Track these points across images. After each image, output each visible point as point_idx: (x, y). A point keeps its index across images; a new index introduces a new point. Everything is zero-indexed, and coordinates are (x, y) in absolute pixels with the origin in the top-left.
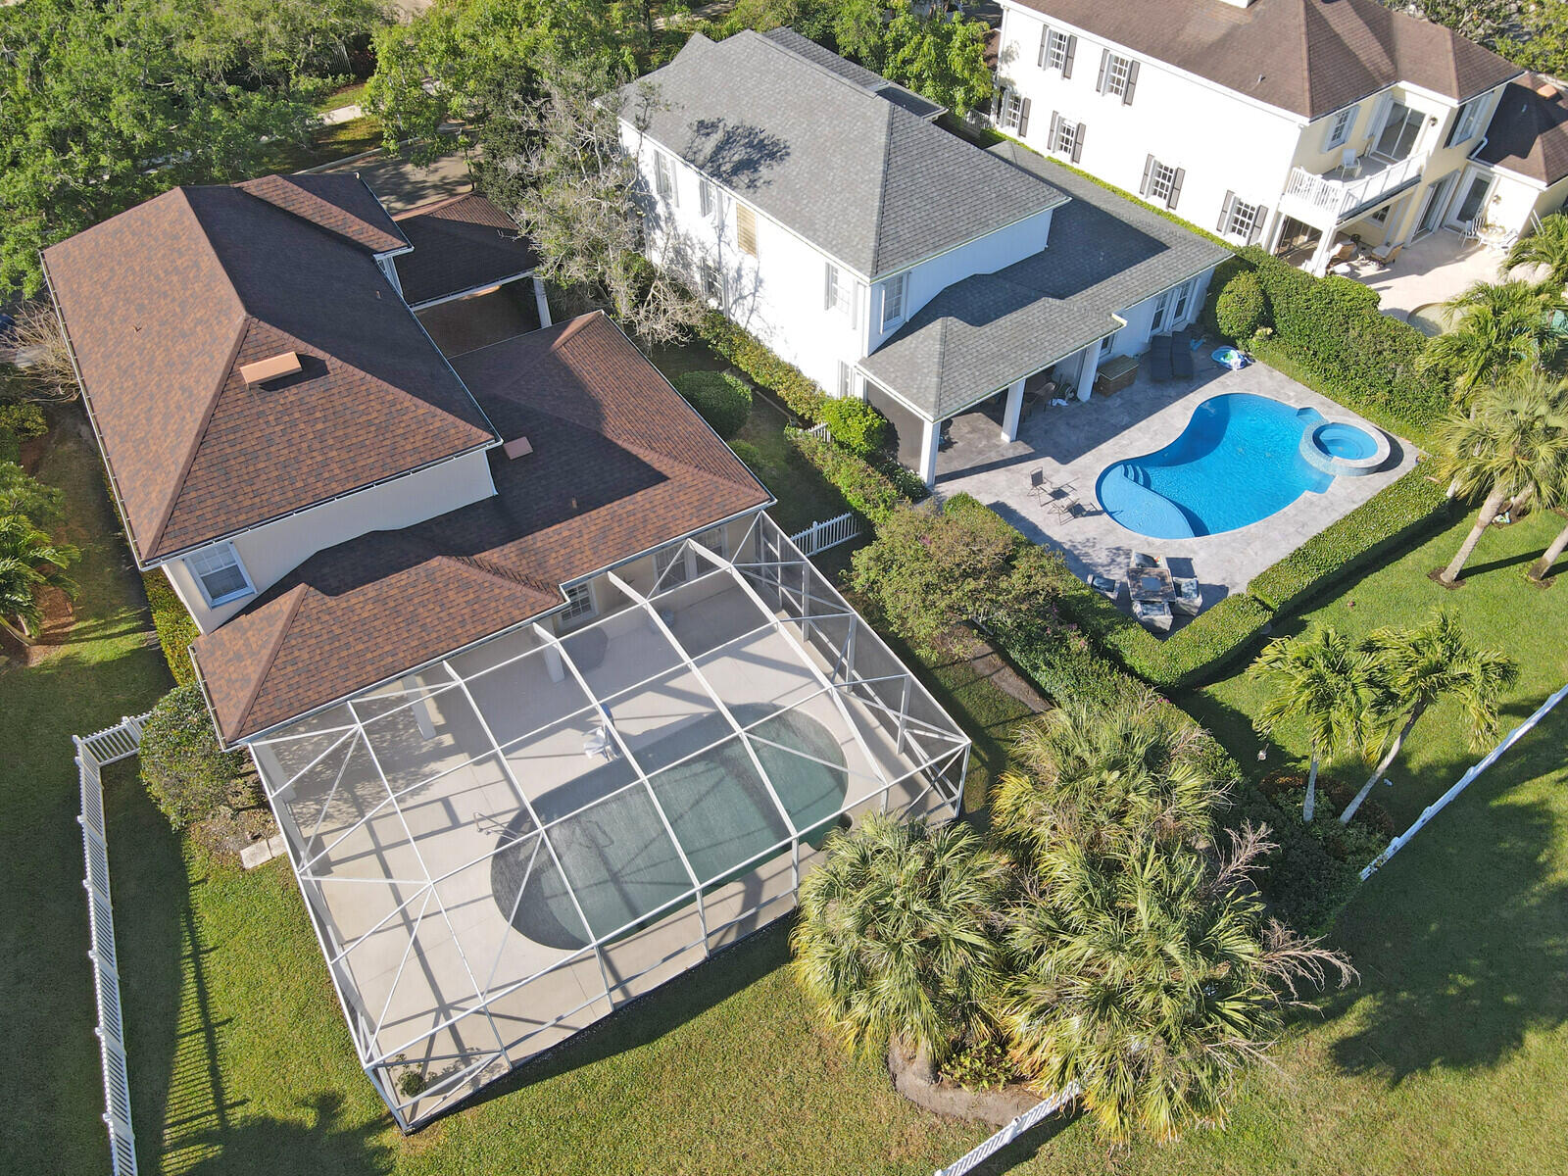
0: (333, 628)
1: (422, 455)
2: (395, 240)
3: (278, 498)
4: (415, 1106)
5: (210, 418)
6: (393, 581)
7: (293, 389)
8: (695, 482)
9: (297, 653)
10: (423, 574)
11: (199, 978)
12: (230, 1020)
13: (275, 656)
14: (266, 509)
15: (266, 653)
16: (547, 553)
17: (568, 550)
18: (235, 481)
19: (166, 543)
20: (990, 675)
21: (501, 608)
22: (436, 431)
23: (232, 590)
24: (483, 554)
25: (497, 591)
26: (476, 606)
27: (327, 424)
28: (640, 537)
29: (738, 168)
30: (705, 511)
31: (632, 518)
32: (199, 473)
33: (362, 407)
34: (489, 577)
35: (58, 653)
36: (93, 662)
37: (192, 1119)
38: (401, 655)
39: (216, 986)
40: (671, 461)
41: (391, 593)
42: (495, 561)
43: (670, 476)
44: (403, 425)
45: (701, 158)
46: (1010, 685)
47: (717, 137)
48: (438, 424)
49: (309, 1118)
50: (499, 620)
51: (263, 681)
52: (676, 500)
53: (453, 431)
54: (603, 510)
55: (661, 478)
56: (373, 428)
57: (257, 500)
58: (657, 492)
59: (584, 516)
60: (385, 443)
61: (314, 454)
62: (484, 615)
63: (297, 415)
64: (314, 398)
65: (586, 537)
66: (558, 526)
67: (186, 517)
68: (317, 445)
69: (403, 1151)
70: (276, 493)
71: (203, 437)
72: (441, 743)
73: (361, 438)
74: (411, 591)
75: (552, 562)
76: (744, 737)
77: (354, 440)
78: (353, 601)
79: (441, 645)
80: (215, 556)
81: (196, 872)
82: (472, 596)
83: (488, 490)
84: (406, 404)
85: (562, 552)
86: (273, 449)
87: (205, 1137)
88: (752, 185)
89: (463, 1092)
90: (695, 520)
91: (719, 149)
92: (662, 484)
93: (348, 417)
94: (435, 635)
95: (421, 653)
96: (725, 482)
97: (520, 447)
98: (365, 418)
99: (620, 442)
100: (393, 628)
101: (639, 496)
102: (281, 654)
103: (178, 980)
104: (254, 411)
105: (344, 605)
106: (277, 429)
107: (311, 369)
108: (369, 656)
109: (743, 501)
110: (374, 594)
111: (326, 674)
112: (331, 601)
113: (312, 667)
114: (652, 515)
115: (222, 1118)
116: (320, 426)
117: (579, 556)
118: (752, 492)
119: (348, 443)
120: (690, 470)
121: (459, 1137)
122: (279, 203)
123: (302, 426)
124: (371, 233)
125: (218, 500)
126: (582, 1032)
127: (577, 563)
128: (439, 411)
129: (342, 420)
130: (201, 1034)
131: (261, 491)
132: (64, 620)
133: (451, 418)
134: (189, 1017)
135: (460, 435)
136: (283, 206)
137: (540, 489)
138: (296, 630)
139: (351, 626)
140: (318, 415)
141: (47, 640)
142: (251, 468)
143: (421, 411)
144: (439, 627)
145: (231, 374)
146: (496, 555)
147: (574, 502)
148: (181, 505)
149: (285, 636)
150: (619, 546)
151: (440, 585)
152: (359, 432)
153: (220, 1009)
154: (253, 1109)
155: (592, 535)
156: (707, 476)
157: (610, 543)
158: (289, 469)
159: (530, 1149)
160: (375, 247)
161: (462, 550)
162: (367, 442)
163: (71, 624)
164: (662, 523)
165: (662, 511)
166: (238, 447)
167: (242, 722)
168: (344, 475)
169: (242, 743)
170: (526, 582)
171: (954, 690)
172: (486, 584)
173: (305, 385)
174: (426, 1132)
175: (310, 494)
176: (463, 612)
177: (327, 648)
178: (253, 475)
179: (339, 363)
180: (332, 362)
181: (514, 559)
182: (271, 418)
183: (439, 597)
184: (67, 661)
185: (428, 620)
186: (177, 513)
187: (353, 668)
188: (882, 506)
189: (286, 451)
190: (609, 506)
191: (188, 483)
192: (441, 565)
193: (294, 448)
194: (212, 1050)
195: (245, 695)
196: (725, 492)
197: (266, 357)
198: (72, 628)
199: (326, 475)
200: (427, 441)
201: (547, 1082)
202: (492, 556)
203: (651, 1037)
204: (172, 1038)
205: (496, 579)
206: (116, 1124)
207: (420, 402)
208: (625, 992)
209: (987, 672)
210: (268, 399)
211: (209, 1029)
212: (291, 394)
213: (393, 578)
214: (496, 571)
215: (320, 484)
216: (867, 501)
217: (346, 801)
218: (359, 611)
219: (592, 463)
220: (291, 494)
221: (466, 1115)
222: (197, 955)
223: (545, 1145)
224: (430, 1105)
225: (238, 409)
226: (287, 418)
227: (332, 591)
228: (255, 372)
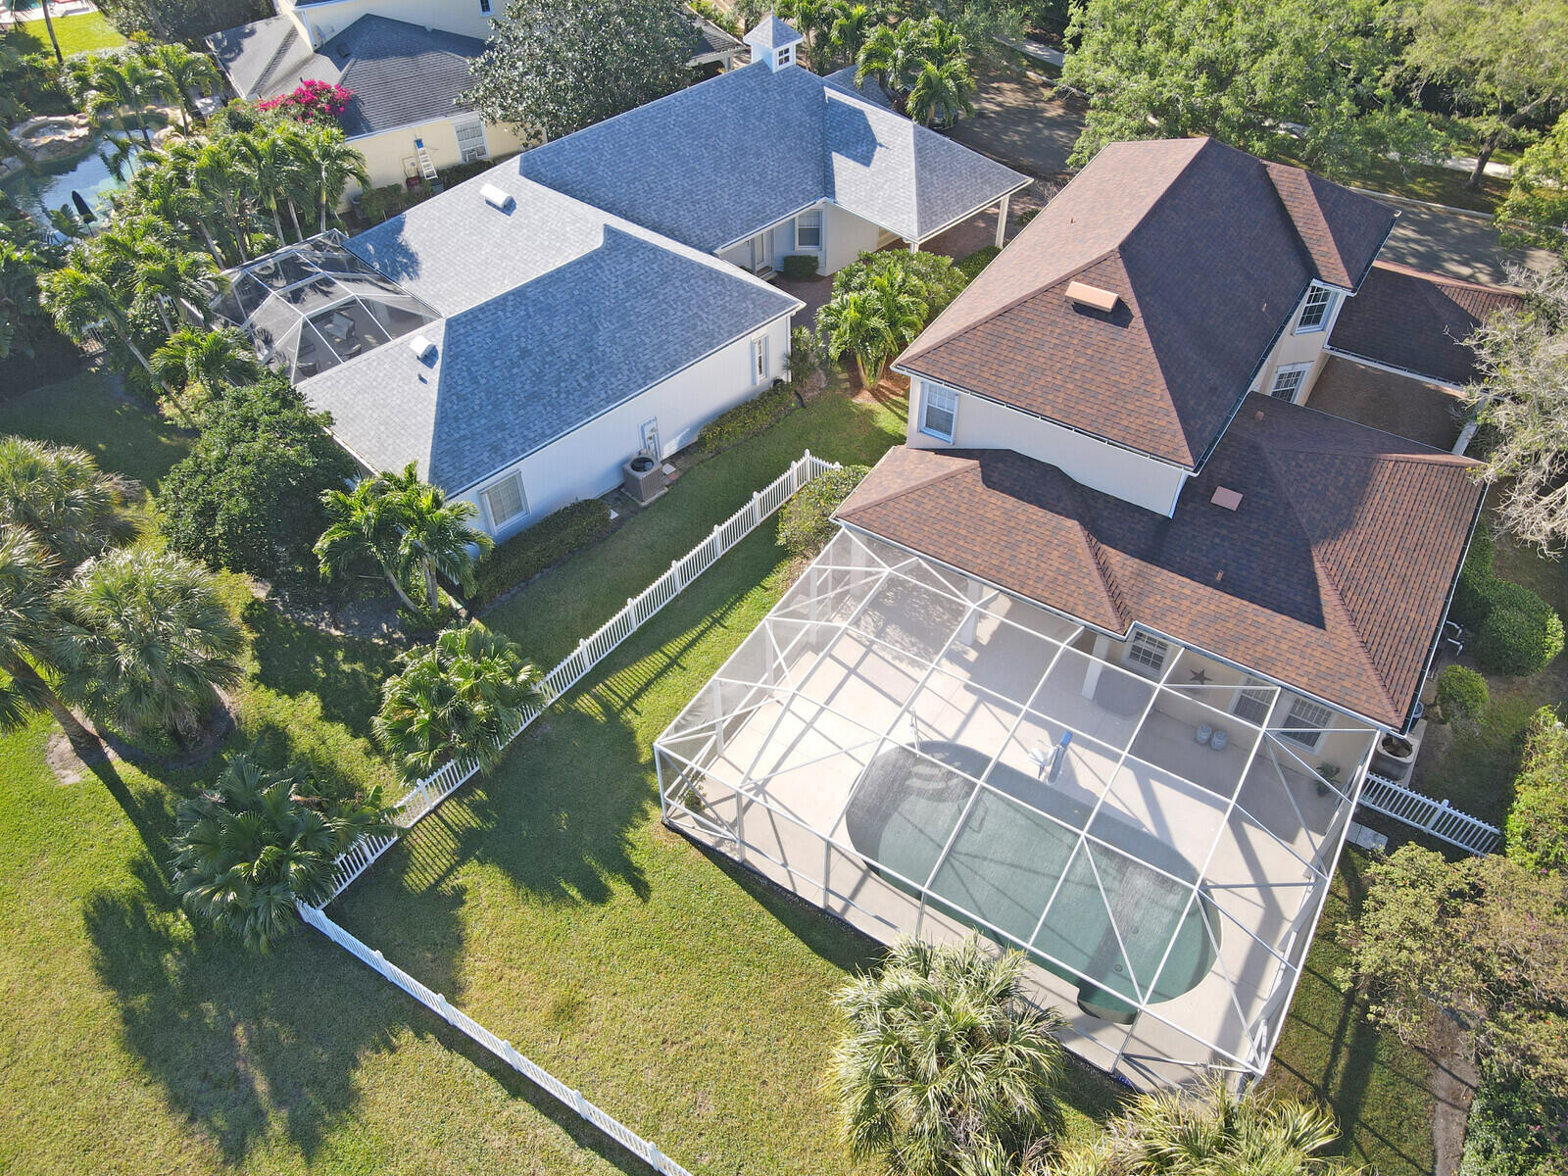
0: (964, 505)
1: (1128, 436)
2: (1347, 278)
3: (1006, 387)
4: (685, 815)
5: (1022, 303)
6: (1031, 510)
7: (1092, 322)
8: (1345, 653)
9: (925, 501)
10: (1053, 524)
11: (703, 633)
12: (685, 669)
13: (913, 490)
14: (992, 389)
15: (913, 483)
16: (1156, 591)
17: (1173, 604)
18: (994, 355)
19: (918, 363)
20: (1440, 1099)
21: (1075, 595)
22: (1156, 427)
23: (941, 431)
24: (1111, 549)
25: (1086, 581)
26: (1061, 578)
27: (1088, 363)
28: (1241, 648)
30: (1323, 682)
31: (1253, 629)
32: (979, 333)
33: (1124, 369)
34: (1093, 567)
35: (876, 406)
36: (878, 425)
37: (615, 693)
38: (979, 561)
39: (702, 646)
40: (1345, 618)
41: (1020, 516)
42: (1113, 561)
43: (1328, 628)
44: (1138, 404)
46: (1447, 1130)
48: (1163, 423)
50: (1063, 601)
51: (890, 499)
52: (1309, 651)
53: (1168, 437)
54: (1237, 602)
55: (1319, 622)
56: (1114, 390)
57: (994, 378)
58: (1300, 630)
59: (1215, 591)
60: (1111, 406)
61: (1059, 377)
62: (1059, 588)
63: (1075, 342)
64: (1099, 338)
65: (1199, 608)
66: (1188, 581)
67: (944, 355)
68: (1065, 372)
69: (650, 827)
70: (1009, 383)
71: (1005, 312)
72: (966, 653)
73: (1099, 390)
74: (1033, 527)
75: (1152, 601)
77: (1093, 388)
78: (993, 500)
79: (1009, 579)
80: (947, 398)
81: (768, 582)
82: (1066, 568)
83: (1166, 507)
84: (1157, 391)
85: (1168, 601)
86: (1038, 353)
87: (607, 707)
89: (709, 841)
90: (1305, 680)
92: (1313, 628)
93: (1105, 369)
94: (1013, 569)
95: (992, 572)
96: (1374, 678)
97: (1227, 498)
98: (1117, 378)
99: (1317, 565)
100: (995, 539)
101: (1280, 618)
102: (918, 492)
103: (694, 624)
104: (1052, 318)
105: (984, 497)
106: (1054, 341)
107: (1119, 315)
108: (961, 543)
109: (1371, 707)
110: (1010, 507)
111: (926, 528)
112: (980, 487)
113: (924, 517)
114: (1273, 642)
115: (623, 708)
116: (1082, 360)
117: (1176, 616)
118: (1390, 708)
119: (1087, 386)
120: (1354, 639)
121: (676, 857)
122: (1283, 194)
123: (1071, 351)
124: (1332, 261)
125: (972, 360)
126: (797, 896)
127: (1168, 619)
128: (1175, 414)
129: (1099, 367)
130: (668, 660)
131: (1001, 375)
132: (898, 390)
133: (1178, 426)
134: (673, 648)
135: (1170, 444)
136: (1284, 198)
137: (1208, 542)
138: (942, 486)
139: (973, 514)
140: (1089, 352)
141: (877, 394)
142: (1011, 355)
143: (1161, 404)
144: (1021, 567)
145: (1064, 282)
146: (1118, 558)
147: (1220, 575)
148: (949, 346)
149: (932, 484)
150: (1216, 639)
151: (1056, 541)
152: (1103, 385)
153: (687, 661)
154: (636, 722)
155: (1206, 611)
156: (1363, 658)
157: (1212, 630)
158: (1032, 374)
159: (691, 911)
160: (1323, 273)
161: (1099, 533)
162: (1100, 397)
163: (897, 395)
164: (1274, 655)
165: (1285, 647)
166: (1017, 335)
167: (855, 512)
168: (1062, 407)
169: (842, 522)
170: (1114, 594)
171: (1381, 1063)
172: (1085, 570)
173: (1102, 325)
174: (670, 833)
175: (1028, 401)
176: (1049, 573)
177: (945, 514)
178: (1008, 360)
179: (1142, 325)
180: (1138, 321)
181: (1127, 573)
182: (1058, 331)
183: (1045, 548)
184: (870, 414)
185: (1021, 556)
186: (942, 349)
187: (944, 541)
188: (1536, 854)
189: (1043, 360)
190: (1246, 603)
191: (967, 335)
192: (1072, 529)
193: (1050, 363)
194: (661, 673)
195: (875, 497)
196: (1363, 685)
197: (1098, 286)
198: (894, 398)
199: (1051, 397)
200: (1142, 429)
201: (744, 893)
202: (1115, 557)
203: (819, 949)
204: (657, 647)
205: (1096, 573)
206: (585, 651)
207: (1168, 396)
208: (845, 909)
209: (1442, 1094)
210: (1069, 317)
211: (674, 662)
212: (1087, 324)
213: (1033, 509)
214: (1104, 570)
215: (1040, 400)
216: (1526, 835)
217: (876, 627)
218: (988, 509)
219: (1273, 560)
220: (1016, 391)
221: (694, 852)
222: (717, 621)
223: (699, 919)
224: (687, 824)
225: (1044, 309)
226: (1067, 339)
227: (988, 482)
228: (1079, 291)
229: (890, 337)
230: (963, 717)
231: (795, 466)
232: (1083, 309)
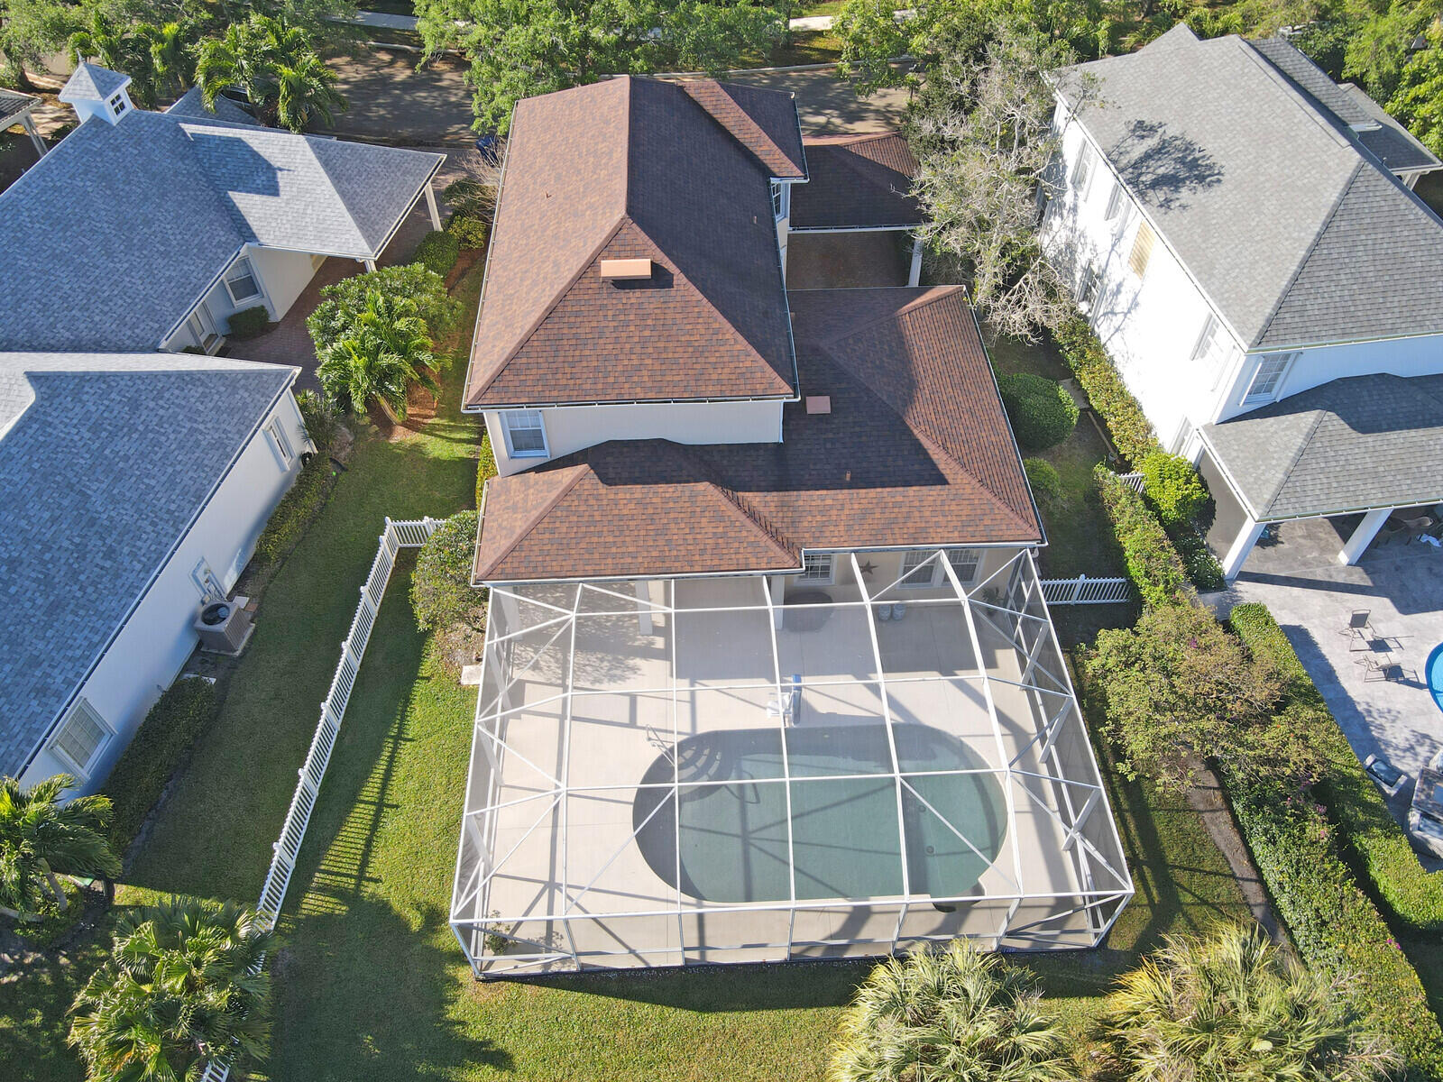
0: (596, 513)
1: (724, 388)
2: (795, 168)
3: (588, 387)
4: (491, 962)
5: (562, 298)
6: (661, 490)
7: (638, 293)
8: (972, 497)
9: (557, 525)
10: (687, 494)
11: (392, 759)
12: (397, 807)
13: (540, 520)
14: (575, 393)
15: (535, 514)
16: (804, 514)
17: (824, 519)
18: (561, 359)
19: (489, 395)
20: (1203, 812)
21: (742, 550)
22: (744, 370)
23: (532, 448)
24: (747, 494)
25: (744, 534)
26: (720, 541)
27: (654, 333)
28: (896, 531)
29: (1157, 183)
30: (969, 529)
31: (896, 510)
32: (536, 344)
33: (689, 327)
34: (743, 517)
35: (417, 437)
36: (431, 456)
37: (338, 874)
38: (640, 560)
39: (400, 772)
40: (958, 467)
41: (654, 500)
42: (755, 504)
43: (950, 481)
44: (717, 354)
45: (1124, 161)
46: (1220, 832)
47: (1151, 142)
48: (748, 364)
49: (416, 922)
50: (735, 562)
51: (522, 539)
52: (947, 508)
53: (759, 375)
54: (872, 492)
55: (941, 480)
56: (690, 349)
57: (572, 382)
58: (931, 493)
59: (851, 491)
60: (695, 366)
61: (633, 357)
62: (725, 551)
63: (632, 317)
64: (652, 306)
65: (847, 512)
66: (824, 492)
67: (511, 378)
68: (638, 349)
69: (468, 992)
70: (589, 381)
71: (551, 312)
72: (653, 644)
73: (676, 355)
74: (671, 505)
75: (805, 524)
76: (898, 781)
77: (670, 355)
78: (621, 496)
79: (676, 564)
80: (525, 418)
81: (425, 670)
82: (721, 530)
83: (774, 434)
84: (727, 336)
85: (819, 518)
86: (601, 341)
87: (339, 893)
88: (1166, 204)
89: (535, 969)
90: (956, 534)
91: (1148, 156)
92: (939, 487)
93: (674, 333)
94: (675, 553)
95: (657, 565)
96: (1003, 507)
97: (819, 405)
98: (688, 338)
99: (916, 432)
100: (643, 533)
101: (912, 491)
102: (546, 520)
103: (378, 755)
104: (599, 302)
105: (612, 496)
106: (612, 324)
107: (659, 278)
108: (614, 550)
109: (1013, 532)
110: (639, 496)
111: (573, 552)
112: (603, 489)
113: (565, 541)
114: (917, 514)
115: (358, 885)
116: (647, 333)
117: (832, 528)
118: (1026, 526)
119: (664, 356)
120: (973, 482)
121: (514, 1006)
122: (709, 109)
123: (632, 328)
124: (777, 157)
125: (541, 372)
126: (649, 969)
127: (827, 534)
128: (754, 352)
129: (667, 333)
130: (373, 807)
131: (577, 376)
132: (427, 412)
133: (762, 362)
134: (371, 791)
135: (764, 381)
136: (711, 112)
137: (823, 451)
138: (566, 504)
139: (610, 518)
140: (649, 322)
141: (411, 425)
142: (577, 353)
143: (738, 347)
144: (681, 548)
145: (593, 264)
146: (758, 499)
147: (848, 475)
148: (511, 367)
149: (555, 505)
150: (873, 532)
151: (698, 509)
152: (678, 349)
153: (394, 796)
154: (381, 890)
155: (852, 512)
156: (987, 495)
157: (866, 527)
158: (607, 363)
159: (564, 1051)
160: (775, 170)
161: (730, 484)
162: (681, 361)
163: (430, 417)
164: (923, 525)
165: (928, 514)
166: (574, 331)
167: (493, 567)
168: (650, 384)
169: (486, 584)
170: (774, 535)
171: (1154, 809)
172: (737, 524)
173: (649, 292)
174: (492, 985)
175: (617, 391)
176: (707, 541)
177: (584, 529)
178: (576, 359)
179: (685, 280)
180: (679, 278)
181: (773, 509)
182: (610, 313)
183: (693, 520)
184: (416, 448)
185: (675, 537)
186: (506, 372)
187: (597, 556)
188: (1162, 586)
189: (611, 347)
190: (879, 490)
191: (524, 350)
192: (706, 491)
193: (618, 346)
194: (375, 826)
195: (505, 544)
196: (998, 517)
197: (627, 257)
198: (430, 421)
199: (636, 379)
200: (734, 377)
201: (602, 999)
202: (754, 499)
203: (706, 1007)
204: (353, 799)
205: (748, 522)
206: (282, 853)
207: (740, 338)
208: (703, 955)
209: (1201, 807)
210: (614, 295)
211: (380, 805)
212: (635, 296)
213: (662, 487)
214: (752, 515)
215: (626, 386)
216: (1147, 574)
217: (557, 661)
218: (622, 507)
219: (881, 443)
220: (600, 386)
221: (529, 990)
222: (399, 738)
223: (576, 1054)
224: (505, 964)
225: (586, 297)
226: (622, 317)
227: (607, 480)
228: (612, 268)
229: (408, 369)
230: (688, 706)
231: (383, 539)
232: (623, 284)
